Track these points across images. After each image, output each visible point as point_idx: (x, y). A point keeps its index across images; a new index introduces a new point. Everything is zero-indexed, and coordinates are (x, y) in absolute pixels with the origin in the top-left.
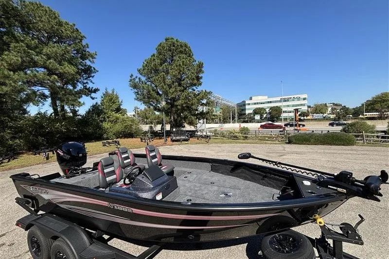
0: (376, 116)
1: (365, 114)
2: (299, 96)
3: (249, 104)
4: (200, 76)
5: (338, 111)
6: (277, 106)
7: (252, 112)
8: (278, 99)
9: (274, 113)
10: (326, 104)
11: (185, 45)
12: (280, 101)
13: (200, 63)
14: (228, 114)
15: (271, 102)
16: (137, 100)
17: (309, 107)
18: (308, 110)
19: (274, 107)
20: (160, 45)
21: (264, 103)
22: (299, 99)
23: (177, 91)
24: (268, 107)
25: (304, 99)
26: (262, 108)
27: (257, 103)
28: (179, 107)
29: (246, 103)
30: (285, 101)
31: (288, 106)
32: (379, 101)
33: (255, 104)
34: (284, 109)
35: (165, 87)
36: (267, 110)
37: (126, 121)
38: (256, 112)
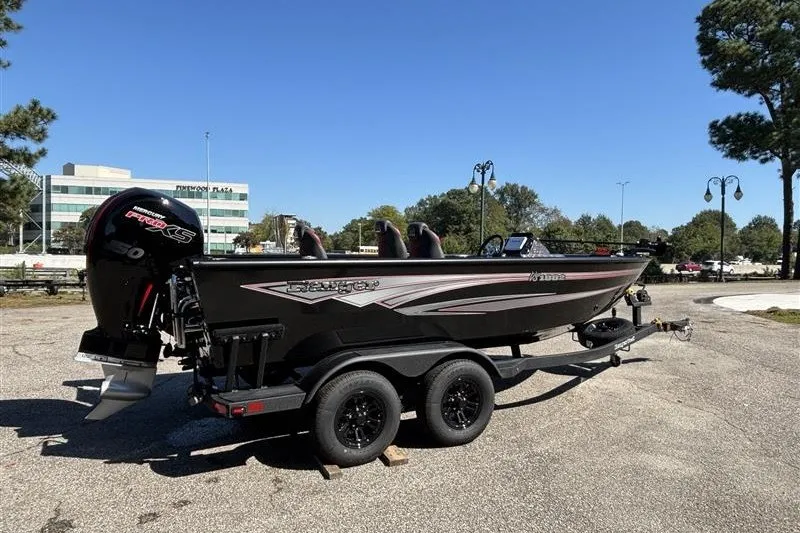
2: (229, 186)
3: (65, 190)
7: (76, 219)
8: (170, 185)
10: (282, 217)
22: (228, 194)
27: (98, 191)
29: (54, 183)
30: (191, 195)
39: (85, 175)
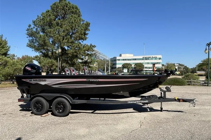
0: (204, 74)
1: (197, 72)
2: (156, 56)
3: (119, 60)
4: (87, 32)
5: (182, 69)
6: (140, 63)
7: (121, 66)
8: (141, 57)
9: (138, 68)
10: (174, 64)
11: (76, 7)
12: (143, 59)
13: (88, 23)
14: (102, 67)
15: (135, 59)
16: (29, 47)
17: (163, 65)
18: (162, 68)
19: (138, 63)
20: (55, 4)
21: (130, 60)
22: (156, 58)
23: (69, 42)
24: (134, 63)
25: (160, 59)
26: (129, 64)
27: (126, 60)
28: (70, 55)
29: (117, 59)
30: (146, 59)
31: (148, 63)
32: (205, 64)
33: (124, 60)
34: (145, 66)
35: (59, 38)
36: (133, 66)
37: (16, 64)
38: (125, 66)
39: (125, 56)
